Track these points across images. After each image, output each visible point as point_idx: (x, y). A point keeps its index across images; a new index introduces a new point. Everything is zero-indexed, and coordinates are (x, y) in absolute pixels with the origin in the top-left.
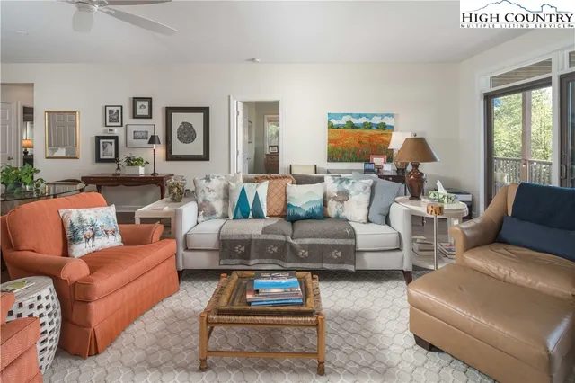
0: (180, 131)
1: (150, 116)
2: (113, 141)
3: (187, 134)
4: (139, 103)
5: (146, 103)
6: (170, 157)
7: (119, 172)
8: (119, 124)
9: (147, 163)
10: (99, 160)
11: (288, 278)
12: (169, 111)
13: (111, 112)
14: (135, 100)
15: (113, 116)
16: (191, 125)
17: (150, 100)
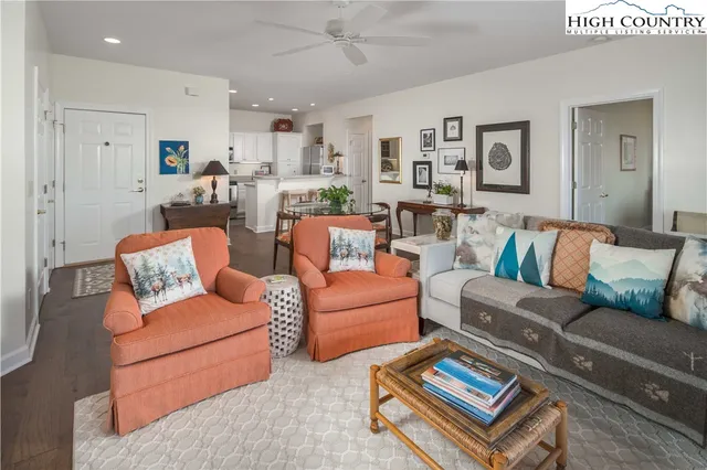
0: (493, 155)
1: (460, 139)
2: (427, 166)
3: (501, 158)
4: (450, 124)
5: (456, 124)
6: (481, 187)
7: (429, 200)
8: (432, 148)
9: (456, 192)
10: (416, 186)
11: (493, 378)
12: (481, 130)
13: (425, 135)
14: (446, 120)
15: (428, 141)
16: (505, 147)
17: (460, 119)
